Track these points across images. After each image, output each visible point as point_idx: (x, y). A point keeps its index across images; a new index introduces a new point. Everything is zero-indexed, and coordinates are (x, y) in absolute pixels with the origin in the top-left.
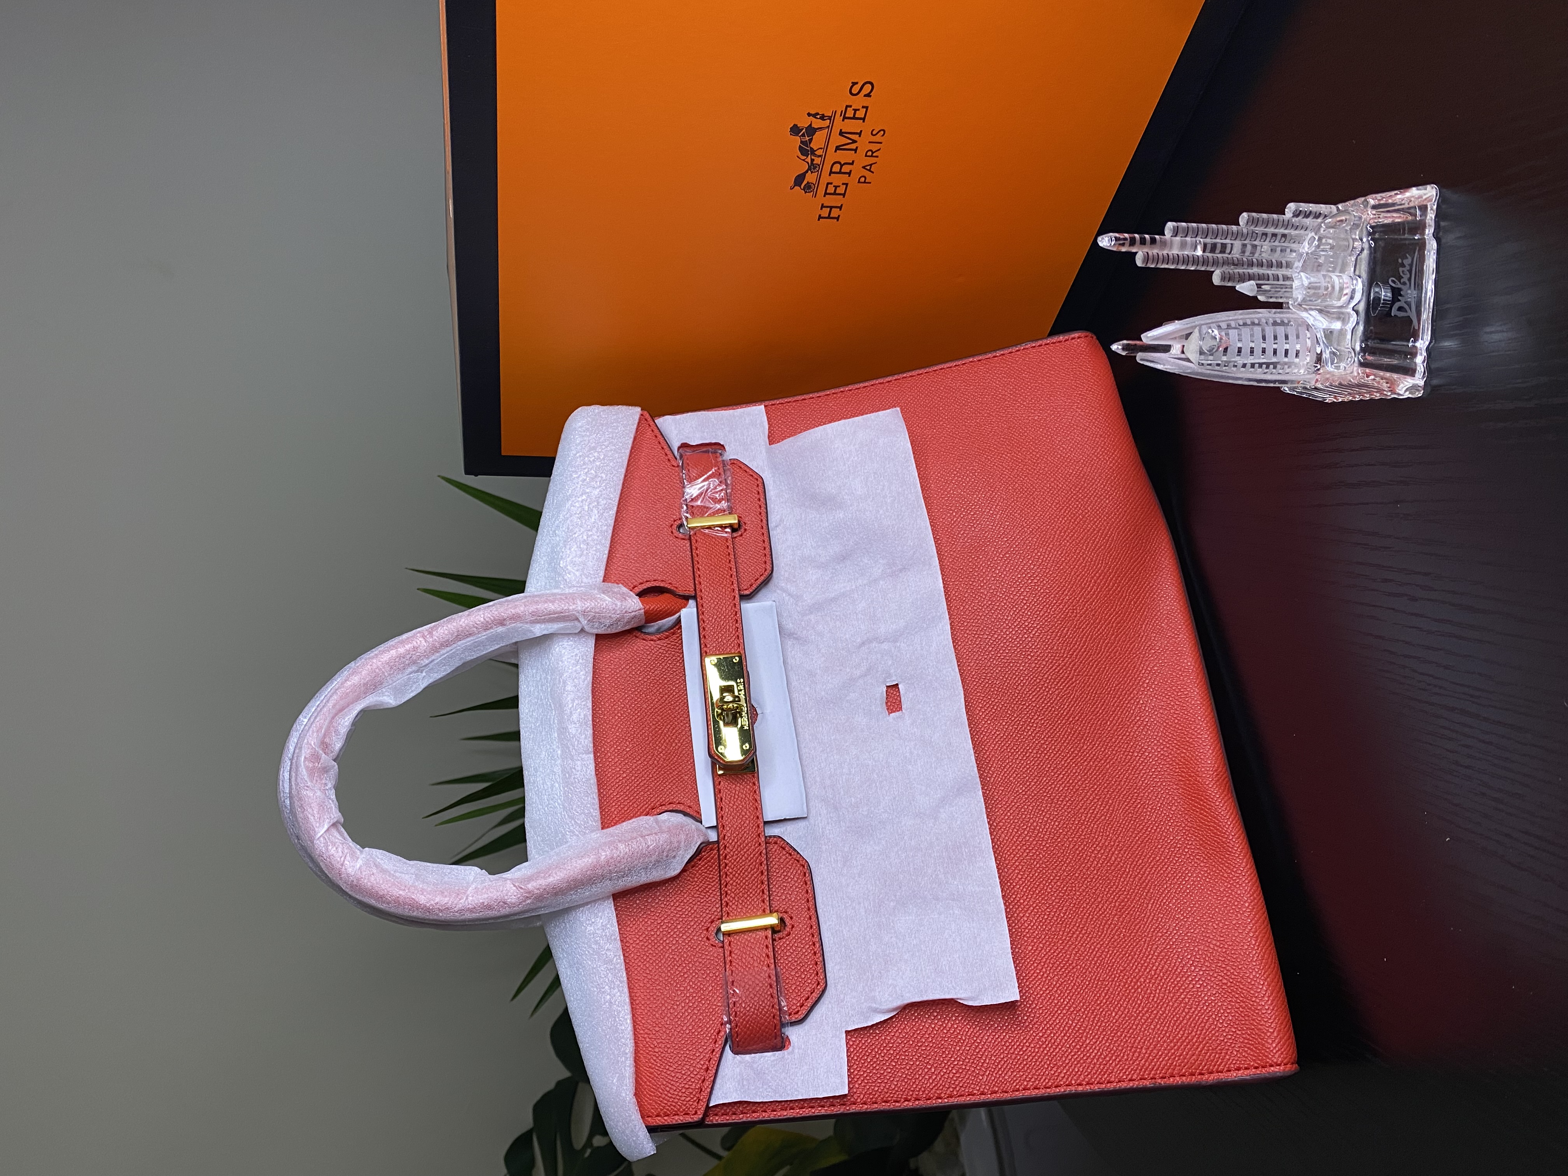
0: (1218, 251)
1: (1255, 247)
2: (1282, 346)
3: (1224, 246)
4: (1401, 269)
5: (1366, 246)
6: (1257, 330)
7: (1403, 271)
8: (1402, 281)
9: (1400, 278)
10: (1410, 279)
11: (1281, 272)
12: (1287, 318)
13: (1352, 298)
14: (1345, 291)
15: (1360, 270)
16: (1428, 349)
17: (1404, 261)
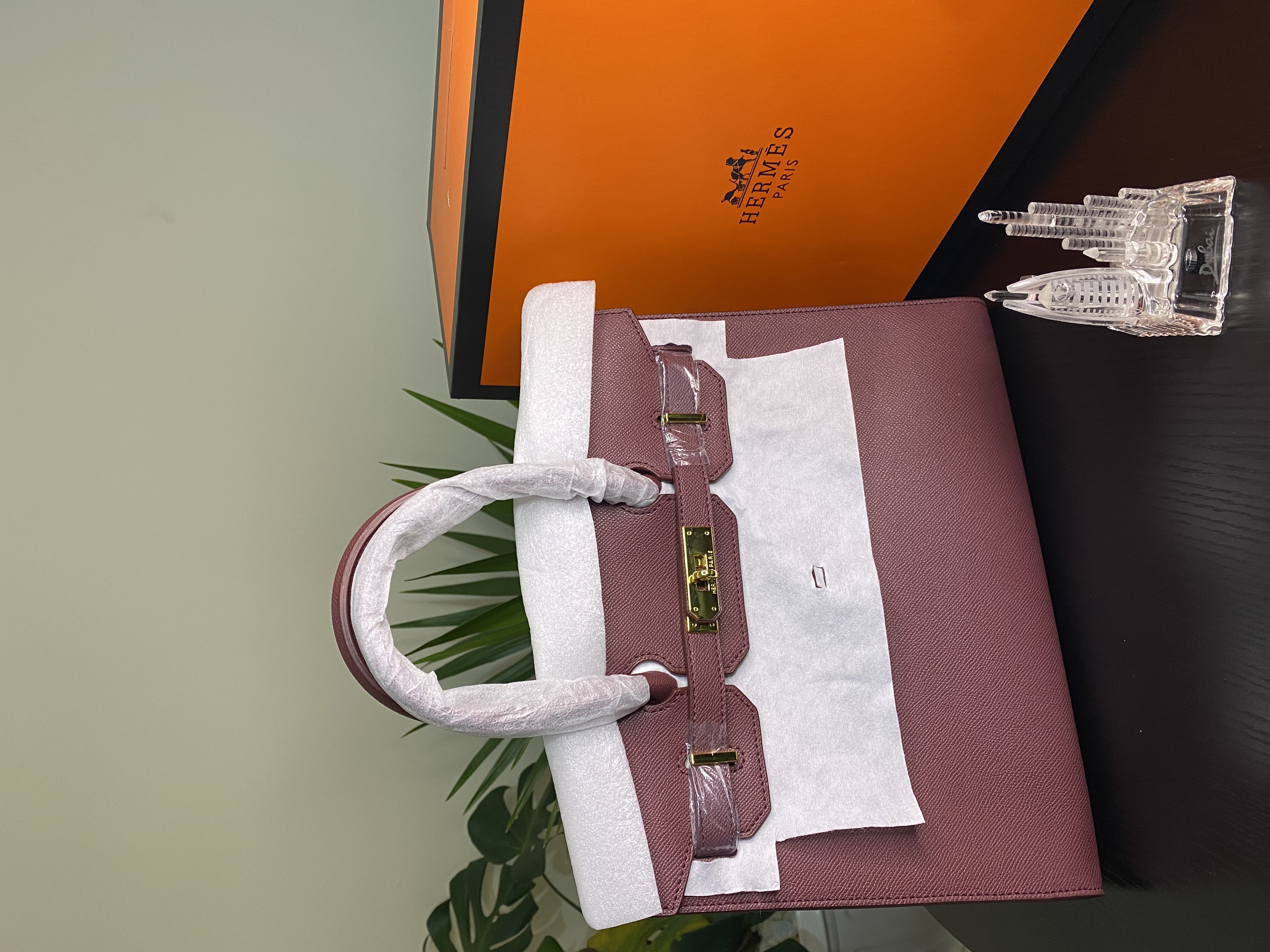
0: (1067, 224)
1: (1094, 221)
2: (1114, 295)
3: (1071, 222)
4: (1207, 240)
5: (1181, 221)
6: (1096, 283)
7: (1209, 241)
9: (1206, 246)
12: (1117, 274)
13: (1169, 261)
14: (1164, 255)
15: (1175, 239)
16: (1225, 299)
17: (1210, 233)
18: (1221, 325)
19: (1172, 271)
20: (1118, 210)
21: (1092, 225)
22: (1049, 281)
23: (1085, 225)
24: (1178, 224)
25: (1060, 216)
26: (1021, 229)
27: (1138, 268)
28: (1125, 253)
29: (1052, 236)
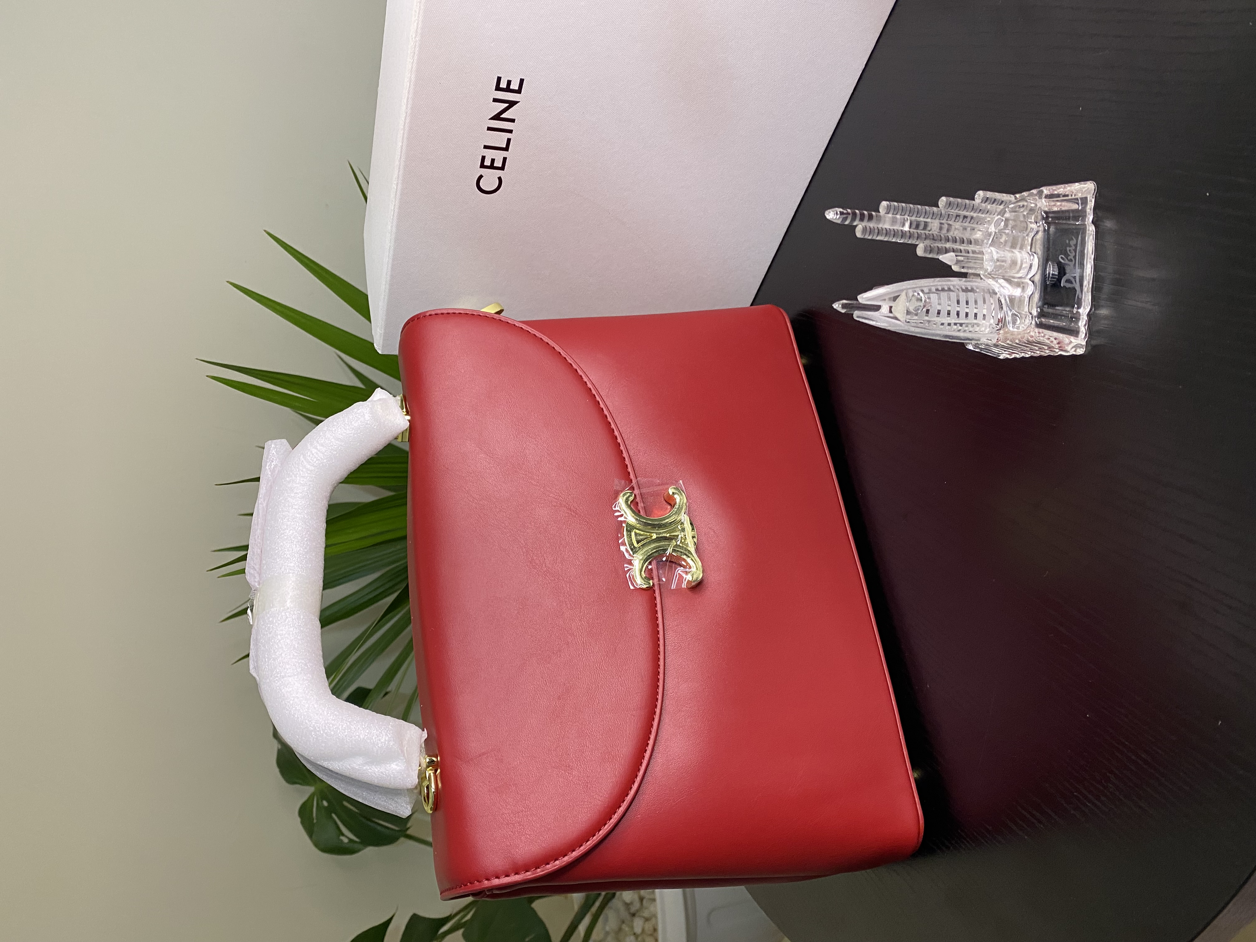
0: (921, 227)
1: (950, 226)
2: (972, 310)
3: (926, 224)
5: (1041, 229)
6: (953, 295)
7: (1070, 250)
8: (1069, 258)
9: (1067, 255)
10: (1075, 257)
12: (976, 286)
13: (1030, 270)
14: (1024, 266)
15: (1035, 248)
16: (1089, 315)
17: (1071, 242)
18: (1084, 343)
19: (1033, 282)
20: (975, 215)
21: (948, 230)
22: (902, 290)
23: (941, 229)
24: (1037, 232)
25: (913, 218)
26: (871, 231)
27: (997, 278)
28: (983, 260)
29: (906, 241)
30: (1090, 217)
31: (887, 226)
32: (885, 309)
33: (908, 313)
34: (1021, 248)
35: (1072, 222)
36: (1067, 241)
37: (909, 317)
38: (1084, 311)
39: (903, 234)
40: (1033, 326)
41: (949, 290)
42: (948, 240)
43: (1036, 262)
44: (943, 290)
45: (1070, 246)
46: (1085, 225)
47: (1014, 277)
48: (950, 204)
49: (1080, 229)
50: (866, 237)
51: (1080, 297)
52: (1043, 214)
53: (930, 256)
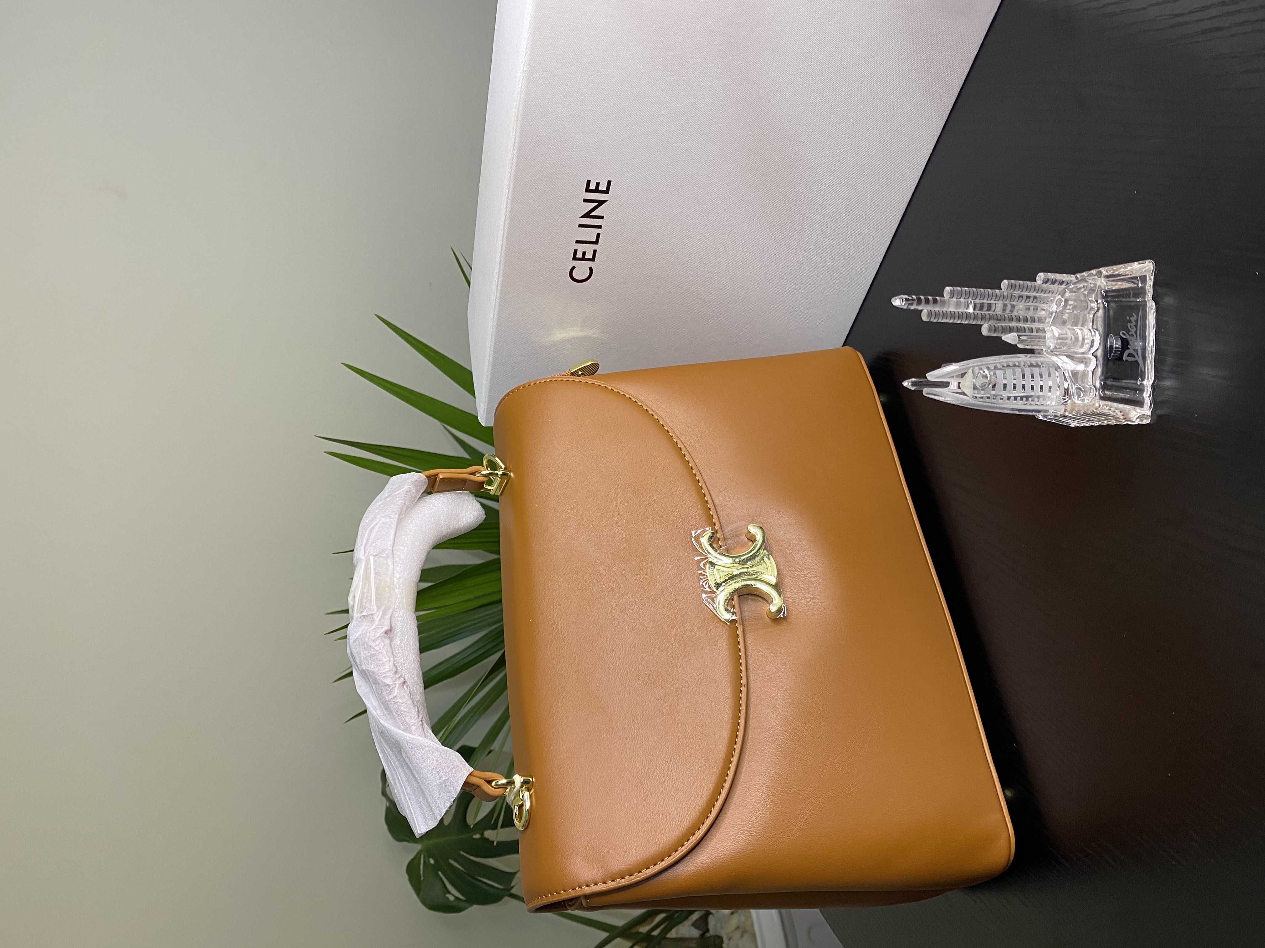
0: (985, 309)
1: (1013, 306)
2: (1038, 383)
3: (990, 306)
4: (1129, 325)
5: (1101, 306)
6: (1018, 371)
8: (1130, 333)
9: (1128, 331)
10: (1136, 332)
11: (1035, 325)
12: (1041, 361)
13: (1092, 346)
14: (1086, 341)
15: (1097, 325)
16: (1153, 386)
17: (1131, 318)
18: (1149, 413)
19: (1096, 357)
20: (1037, 295)
21: (1012, 311)
22: (969, 368)
23: (1004, 310)
24: (1098, 309)
25: (978, 301)
26: (937, 315)
27: (1060, 355)
28: (1045, 338)
29: (971, 322)
30: (1149, 295)
31: (952, 309)
32: (953, 385)
33: (975, 388)
34: (1083, 325)
35: (1132, 299)
36: (1128, 318)
37: (976, 392)
38: (1148, 382)
39: (968, 316)
40: (1097, 397)
41: (1015, 366)
42: (1011, 319)
43: (1097, 338)
44: (1008, 366)
45: (1130, 322)
46: (1146, 301)
47: (1077, 353)
48: (1012, 287)
49: (1141, 305)
50: (932, 320)
51: (1143, 370)
52: (1103, 292)
53: (995, 335)
